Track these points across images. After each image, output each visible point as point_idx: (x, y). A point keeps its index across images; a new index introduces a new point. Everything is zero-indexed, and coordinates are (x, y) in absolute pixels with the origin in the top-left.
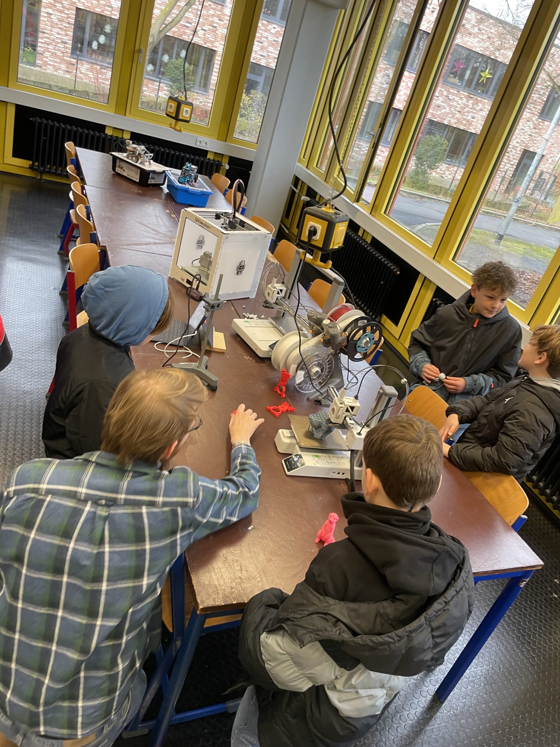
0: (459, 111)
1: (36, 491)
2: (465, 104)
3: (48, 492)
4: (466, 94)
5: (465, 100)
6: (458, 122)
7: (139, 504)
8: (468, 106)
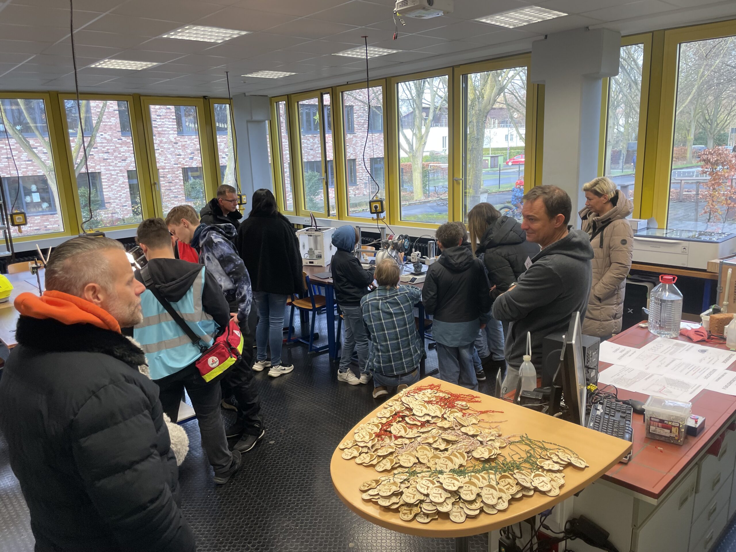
0: (311, 149)
1: (366, 302)
2: (313, 143)
3: (369, 301)
4: (310, 135)
5: (311, 140)
6: (314, 156)
7: (394, 296)
8: (315, 143)
